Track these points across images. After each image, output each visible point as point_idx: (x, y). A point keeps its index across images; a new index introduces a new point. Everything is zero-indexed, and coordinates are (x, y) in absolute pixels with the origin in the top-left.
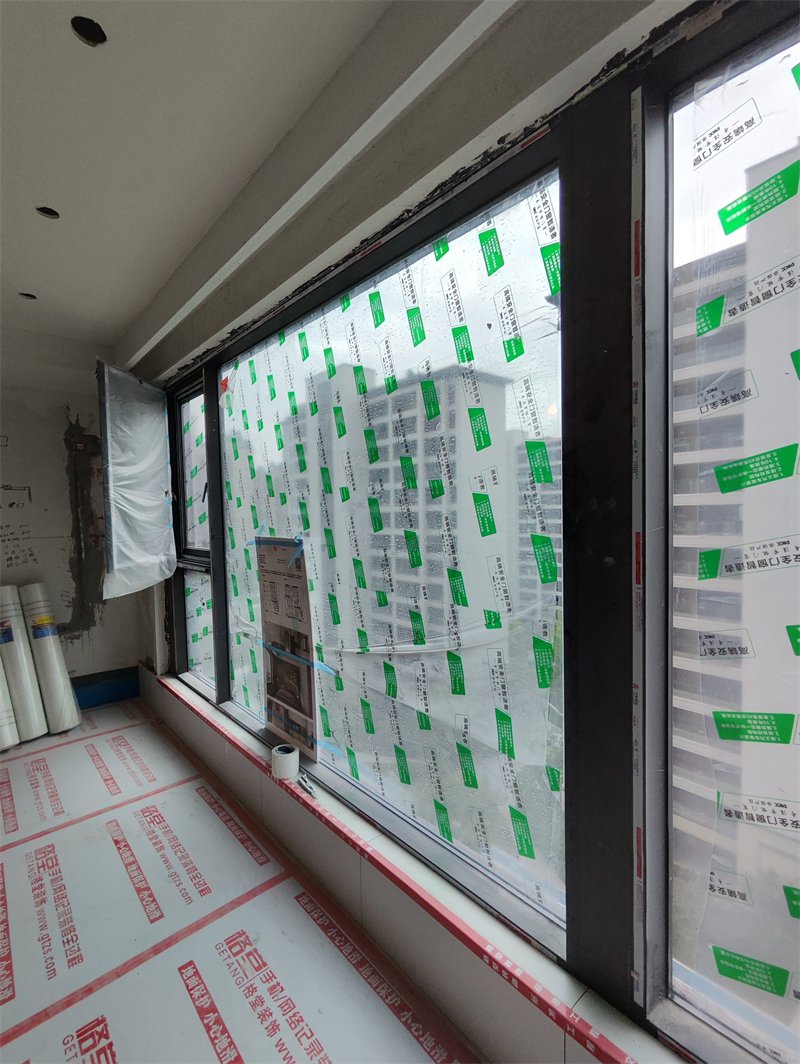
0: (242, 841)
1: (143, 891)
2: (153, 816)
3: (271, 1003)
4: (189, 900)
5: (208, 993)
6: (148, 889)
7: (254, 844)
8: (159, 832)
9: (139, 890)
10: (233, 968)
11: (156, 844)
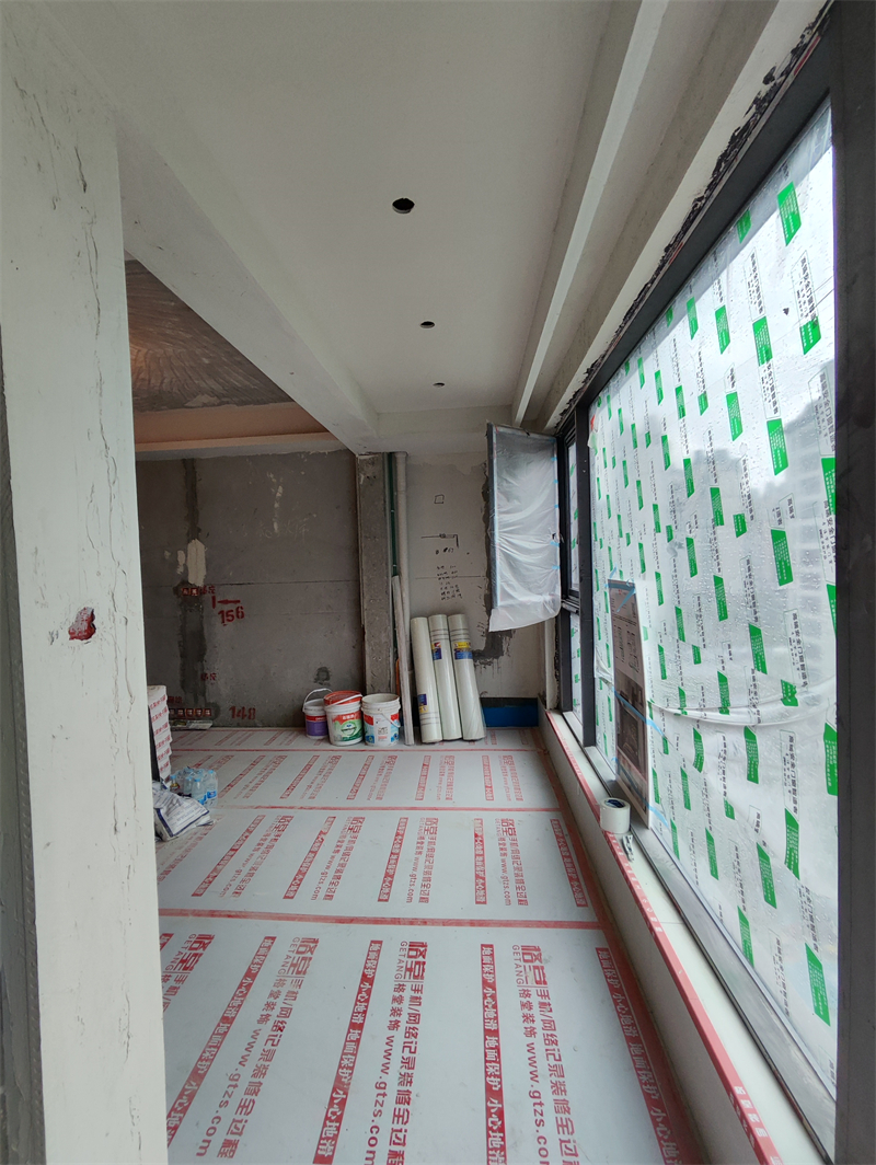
0: (571, 879)
1: (480, 878)
2: (509, 828)
3: (536, 1011)
4: (509, 902)
5: (494, 973)
6: (484, 879)
7: (579, 886)
8: (508, 841)
9: (477, 877)
10: (519, 969)
11: (502, 849)
